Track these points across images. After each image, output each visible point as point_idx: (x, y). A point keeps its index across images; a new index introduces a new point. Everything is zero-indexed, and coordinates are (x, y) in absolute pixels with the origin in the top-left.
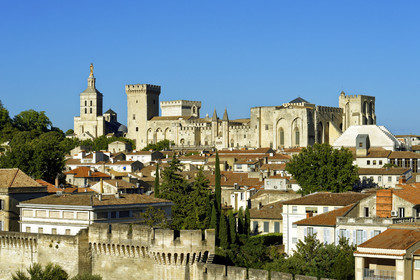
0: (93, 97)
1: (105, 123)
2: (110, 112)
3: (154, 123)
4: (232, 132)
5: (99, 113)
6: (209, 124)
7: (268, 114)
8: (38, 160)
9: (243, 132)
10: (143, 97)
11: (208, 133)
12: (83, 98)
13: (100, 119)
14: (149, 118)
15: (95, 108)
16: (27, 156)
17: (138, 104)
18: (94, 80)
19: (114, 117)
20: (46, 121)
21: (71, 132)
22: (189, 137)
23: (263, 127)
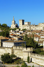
0: (14, 22)
1: (16, 26)
2: (17, 24)
3: (23, 26)
5: (15, 24)
6: (32, 26)
7: (41, 24)
8: (5, 34)
9: (37, 27)
11: (32, 27)
12: (12, 22)
13: (15, 25)
14: (23, 25)
16: (4, 33)
17: (21, 23)
18: (14, 19)
19: (17, 25)
20: (7, 25)
21: (11, 27)
22: (29, 28)
23: (40, 26)
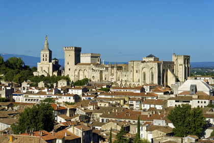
0: (48, 53)
1: (53, 65)
2: (55, 59)
3: (78, 67)
4: (119, 73)
5: (50, 61)
6: (107, 68)
7: (138, 65)
9: (124, 73)
10: (73, 53)
11: (107, 73)
12: (42, 53)
13: (51, 64)
14: (76, 64)
15: (48, 58)
17: (70, 57)
18: (48, 44)
19: (56, 63)
21: (36, 69)
22: (97, 75)
23: (135, 72)
